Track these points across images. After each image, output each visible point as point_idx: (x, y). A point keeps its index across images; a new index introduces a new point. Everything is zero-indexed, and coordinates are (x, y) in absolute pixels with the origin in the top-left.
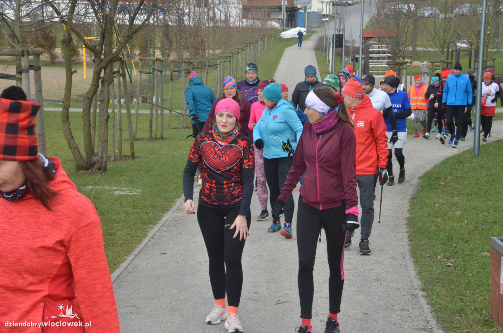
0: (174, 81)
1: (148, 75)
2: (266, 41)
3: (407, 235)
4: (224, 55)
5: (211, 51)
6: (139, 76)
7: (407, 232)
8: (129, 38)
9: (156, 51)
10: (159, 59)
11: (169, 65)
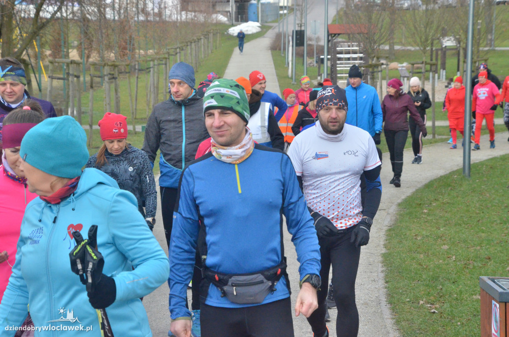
0: (95, 88)
1: (61, 81)
2: (211, 40)
3: (382, 275)
4: (158, 57)
5: (142, 51)
6: (49, 84)
7: (382, 272)
8: (34, 35)
9: (70, 51)
10: (74, 61)
11: (89, 69)
